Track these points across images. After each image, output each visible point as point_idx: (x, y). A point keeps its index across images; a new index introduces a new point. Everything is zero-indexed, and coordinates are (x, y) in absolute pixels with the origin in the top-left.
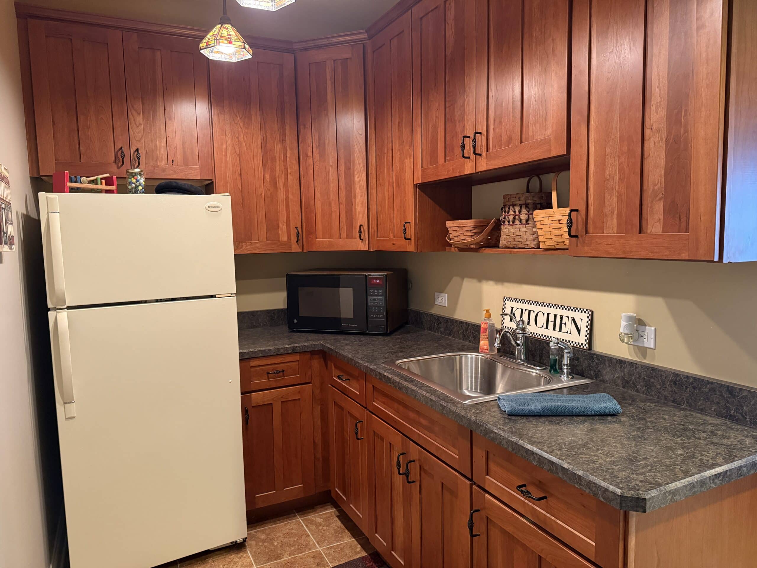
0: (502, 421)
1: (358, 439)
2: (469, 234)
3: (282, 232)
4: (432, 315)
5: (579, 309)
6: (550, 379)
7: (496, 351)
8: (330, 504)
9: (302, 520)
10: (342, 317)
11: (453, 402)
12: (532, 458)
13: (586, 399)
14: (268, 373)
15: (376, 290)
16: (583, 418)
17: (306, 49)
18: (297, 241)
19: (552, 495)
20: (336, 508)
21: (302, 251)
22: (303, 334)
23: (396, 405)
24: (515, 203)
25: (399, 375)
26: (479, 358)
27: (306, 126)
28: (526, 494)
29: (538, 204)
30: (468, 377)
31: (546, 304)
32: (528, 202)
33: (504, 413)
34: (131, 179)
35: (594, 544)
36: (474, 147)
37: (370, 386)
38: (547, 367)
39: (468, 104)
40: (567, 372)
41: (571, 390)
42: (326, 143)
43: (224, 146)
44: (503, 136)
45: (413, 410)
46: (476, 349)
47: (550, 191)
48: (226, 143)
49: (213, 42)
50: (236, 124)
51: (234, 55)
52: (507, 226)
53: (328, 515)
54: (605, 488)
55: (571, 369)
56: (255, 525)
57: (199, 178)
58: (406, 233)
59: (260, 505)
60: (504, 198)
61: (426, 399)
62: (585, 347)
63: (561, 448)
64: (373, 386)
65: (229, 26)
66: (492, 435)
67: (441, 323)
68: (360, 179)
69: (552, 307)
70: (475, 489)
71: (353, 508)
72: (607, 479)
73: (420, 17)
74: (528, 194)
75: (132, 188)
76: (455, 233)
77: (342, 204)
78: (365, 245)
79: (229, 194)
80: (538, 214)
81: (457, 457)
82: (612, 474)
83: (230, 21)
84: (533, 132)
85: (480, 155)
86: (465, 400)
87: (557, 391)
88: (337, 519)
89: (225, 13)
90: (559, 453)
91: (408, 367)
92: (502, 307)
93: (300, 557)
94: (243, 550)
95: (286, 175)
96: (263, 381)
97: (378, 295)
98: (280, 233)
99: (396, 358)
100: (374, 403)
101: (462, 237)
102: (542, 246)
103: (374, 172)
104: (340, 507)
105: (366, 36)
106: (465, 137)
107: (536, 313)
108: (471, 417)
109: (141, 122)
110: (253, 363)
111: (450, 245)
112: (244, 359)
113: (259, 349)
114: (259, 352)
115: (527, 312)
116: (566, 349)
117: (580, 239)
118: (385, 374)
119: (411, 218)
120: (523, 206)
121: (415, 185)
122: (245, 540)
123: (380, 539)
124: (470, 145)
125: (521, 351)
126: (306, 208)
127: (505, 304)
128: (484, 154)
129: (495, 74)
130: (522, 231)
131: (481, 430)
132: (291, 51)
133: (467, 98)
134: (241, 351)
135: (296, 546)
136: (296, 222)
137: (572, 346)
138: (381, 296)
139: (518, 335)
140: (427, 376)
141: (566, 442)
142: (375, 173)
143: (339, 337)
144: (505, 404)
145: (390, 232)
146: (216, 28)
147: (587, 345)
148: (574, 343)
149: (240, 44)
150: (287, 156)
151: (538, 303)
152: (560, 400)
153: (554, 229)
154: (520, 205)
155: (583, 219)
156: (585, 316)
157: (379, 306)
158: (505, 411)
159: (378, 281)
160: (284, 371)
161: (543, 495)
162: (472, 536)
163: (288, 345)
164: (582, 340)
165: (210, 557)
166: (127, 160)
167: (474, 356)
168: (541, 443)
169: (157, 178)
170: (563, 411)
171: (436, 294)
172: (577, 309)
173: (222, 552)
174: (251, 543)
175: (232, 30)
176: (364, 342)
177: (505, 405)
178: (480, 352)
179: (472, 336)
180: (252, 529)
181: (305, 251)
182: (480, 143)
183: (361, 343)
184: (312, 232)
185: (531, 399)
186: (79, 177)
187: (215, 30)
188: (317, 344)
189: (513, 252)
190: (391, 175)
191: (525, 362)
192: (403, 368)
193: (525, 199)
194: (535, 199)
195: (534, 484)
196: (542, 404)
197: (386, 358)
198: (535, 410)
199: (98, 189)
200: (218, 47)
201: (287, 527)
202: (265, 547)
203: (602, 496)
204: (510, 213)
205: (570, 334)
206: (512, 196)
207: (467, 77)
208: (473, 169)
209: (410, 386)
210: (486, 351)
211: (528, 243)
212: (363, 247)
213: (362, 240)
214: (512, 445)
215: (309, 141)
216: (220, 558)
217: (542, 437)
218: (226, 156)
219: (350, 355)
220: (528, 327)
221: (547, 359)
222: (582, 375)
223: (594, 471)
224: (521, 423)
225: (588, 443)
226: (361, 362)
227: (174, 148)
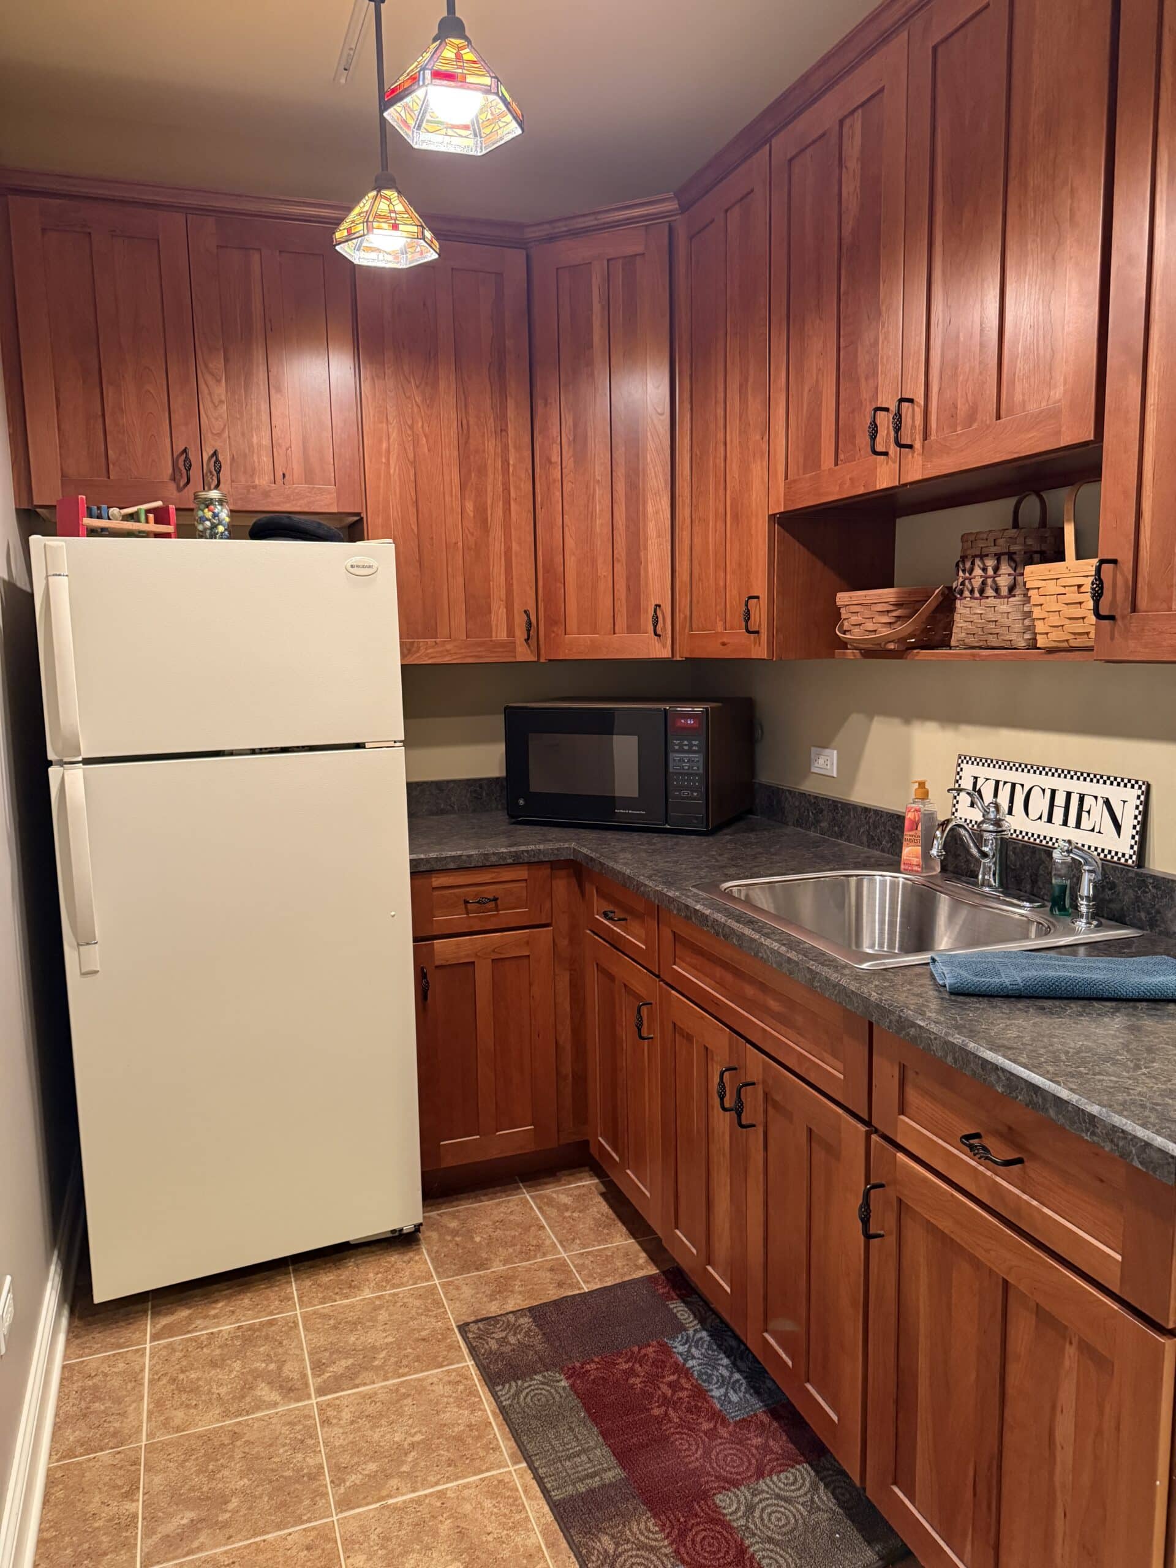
0: (937, 1005)
1: (643, 1038)
2: (885, 619)
3: (497, 620)
4: (803, 795)
5: (1119, 780)
6: (1049, 927)
7: (939, 869)
8: (587, 1168)
9: (531, 1197)
10: (617, 794)
11: (834, 964)
12: (993, 1078)
13: (1121, 967)
14: (466, 902)
15: (687, 740)
16: (1114, 1004)
17: (551, 239)
18: (527, 640)
19: (1034, 1157)
20: (599, 1177)
21: (536, 659)
22: (537, 828)
23: (719, 972)
24: (985, 551)
25: (726, 909)
26: (898, 883)
27: (549, 401)
28: (982, 1153)
29: (1036, 552)
30: (874, 921)
31: (1050, 770)
32: (1014, 548)
33: (942, 989)
34: (203, 511)
35: (1119, 1258)
36: (898, 429)
37: (667, 934)
38: (1046, 903)
39: (886, 338)
40: (1088, 912)
41: (1095, 948)
42: (589, 434)
43: (384, 445)
44: (959, 407)
45: (752, 981)
46: (894, 865)
47: (1061, 526)
48: (389, 439)
49: (360, 227)
50: (409, 398)
51: (403, 254)
52: (967, 601)
53: (583, 1191)
54: (1145, 1141)
55: (1096, 906)
56: (440, 1200)
57: (335, 510)
58: (749, 619)
59: (449, 1161)
60: (962, 542)
61: (779, 959)
62: (1130, 862)
63: (1056, 1061)
64: (674, 933)
65: (392, 194)
66: (912, 1031)
67: (822, 811)
68: (657, 508)
69: (1062, 775)
70: (877, 1142)
71: (632, 1176)
72: (1151, 1124)
73: (789, 157)
74: (1015, 530)
75: (206, 529)
76: (854, 619)
77: (619, 561)
78: (664, 646)
79: (391, 541)
80: (1034, 573)
81: (842, 1077)
82: (1163, 1114)
83: (395, 182)
84: (1023, 394)
85: (910, 447)
86: (861, 962)
87: (1063, 950)
88: (600, 1199)
89: (385, 167)
90: (1050, 1069)
91: (747, 896)
92: (953, 777)
93: (524, 1267)
94: (415, 1247)
95: (507, 503)
96: (457, 918)
97: (690, 751)
98: (494, 623)
99: (723, 879)
100: (674, 967)
101: (870, 626)
102: (1041, 642)
103: (687, 492)
104: (608, 1177)
105: (673, 206)
106: (878, 409)
107: (1026, 789)
108: (870, 995)
109: (223, 398)
110: (437, 881)
111: (844, 645)
112: (419, 872)
113: (449, 854)
114: (449, 860)
115: (1009, 786)
116: (1087, 863)
117: (1119, 622)
118: (698, 907)
119: (760, 586)
120: (1002, 557)
121: (772, 517)
122: (418, 1228)
123: (684, 1239)
124: (888, 428)
125: (990, 868)
126: (546, 571)
127: (962, 769)
128: (918, 445)
129: (944, 273)
130: (1001, 611)
131: (891, 1022)
132: (521, 244)
133: (883, 326)
134: (414, 856)
135: (519, 1247)
136: (525, 599)
137: (1101, 859)
138: (695, 752)
139: (986, 835)
140: (788, 915)
141: (1071, 1050)
142: (689, 497)
143: (609, 835)
144: (945, 970)
145: (718, 619)
146: (367, 198)
147: (1134, 858)
148: (1106, 852)
149: (415, 229)
150: (508, 464)
151: (1032, 768)
152: (1065, 966)
153: (1067, 604)
154: (995, 555)
155: (1126, 581)
156: (1132, 795)
157: (692, 774)
158: (945, 986)
159: (690, 722)
160: (497, 899)
161: (1015, 1156)
162: (868, 1236)
163: (506, 847)
164: (1123, 845)
165: (350, 1257)
166: (195, 473)
167: (888, 879)
168: (1014, 1049)
169: (253, 509)
170: (1069, 989)
171: (813, 749)
172: (1116, 779)
173: (374, 1249)
174: (429, 1235)
175: (398, 201)
176: (659, 846)
177: (945, 972)
178: (902, 870)
179: (887, 838)
180: (434, 1208)
181: (542, 660)
182: (909, 420)
183: (653, 847)
184: (557, 620)
185: (1001, 963)
186: (104, 507)
187: (365, 204)
188: (563, 849)
189: (980, 656)
190: (722, 498)
191: (999, 892)
192: (735, 898)
193: (1008, 542)
194: (1029, 542)
195: (997, 1133)
196: (1025, 974)
197: (701, 878)
198: (1008, 983)
199: (140, 532)
200: (370, 237)
201: (502, 1210)
202: (457, 1245)
203: (1138, 1158)
204: (974, 574)
205: (1099, 832)
206: (981, 536)
207: (884, 282)
208: (895, 479)
209: (747, 931)
210: (916, 868)
211: (1013, 637)
212: (661, 651)
213: (659, 636)
214: (954, 1053)
215: (555, 431)
216: (370, 1259)
217: (1018, 1037)
218: (388, 464)
219: (628, 871)
220: (1008, 818)
221: (1047, 886)
222: (1121, 921)
223: (1124, 1109)
224: (978, 1009)
225: (1117, 1052)
226: (651, 884)
227: (287, 449)
